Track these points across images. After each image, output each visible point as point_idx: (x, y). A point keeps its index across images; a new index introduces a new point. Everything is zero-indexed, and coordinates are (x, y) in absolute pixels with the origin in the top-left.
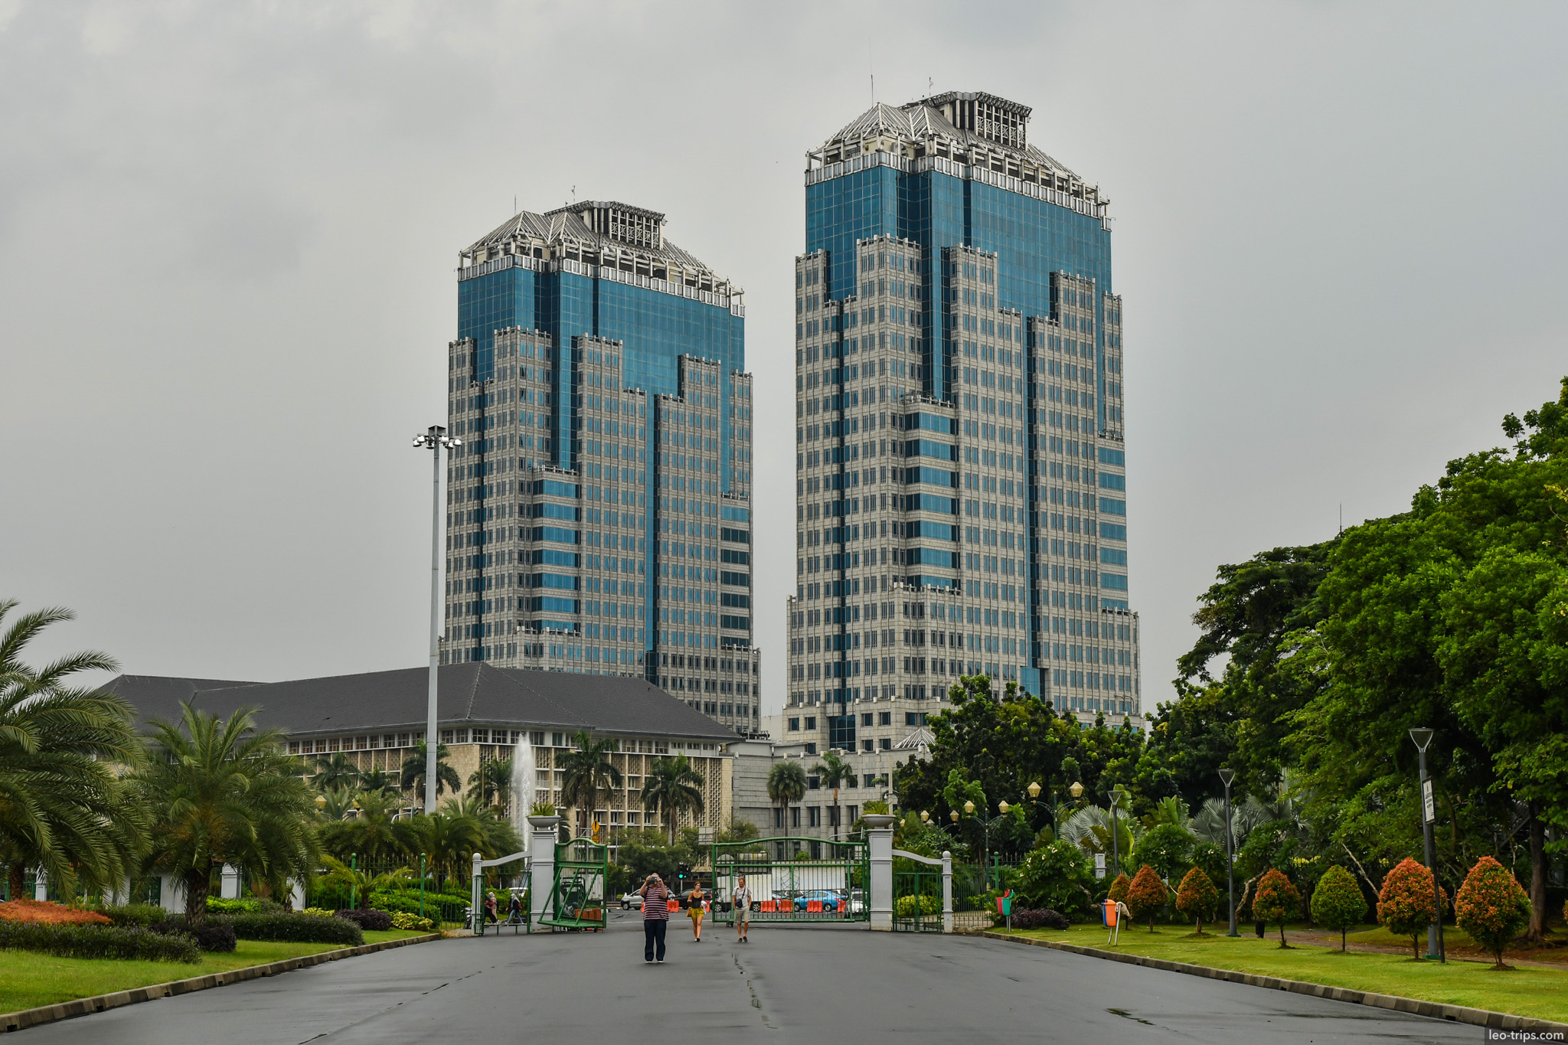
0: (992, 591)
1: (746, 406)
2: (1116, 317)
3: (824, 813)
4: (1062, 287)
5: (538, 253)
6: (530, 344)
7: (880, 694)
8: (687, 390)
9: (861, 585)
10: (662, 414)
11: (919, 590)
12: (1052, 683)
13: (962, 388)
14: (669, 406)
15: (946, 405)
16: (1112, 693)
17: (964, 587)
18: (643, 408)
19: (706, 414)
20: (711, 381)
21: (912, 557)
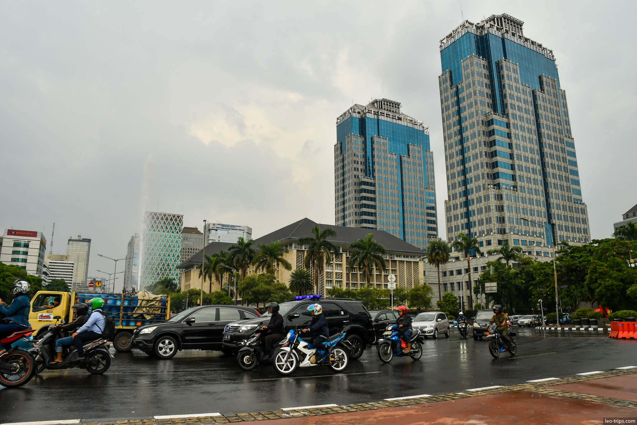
0: (530, 191)
1: (431, 161)
2: (564, 97)
3: (464, 284)
4: (544, 80)
5: (359, 113)
6: (357, 139)
7: (486, 233)
8: (411, 154)
9: (474, 190)
10: (403, 161)
11: (499, 189)
12: (557, 229)
13: (510, 111)
14: (405, 159)
15: (504, 117)
16: (581, 235)
17: (519, 188)
18: (396, 159)
19: (418, 162)
20: (419, 152)
21: (495, 176)
